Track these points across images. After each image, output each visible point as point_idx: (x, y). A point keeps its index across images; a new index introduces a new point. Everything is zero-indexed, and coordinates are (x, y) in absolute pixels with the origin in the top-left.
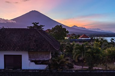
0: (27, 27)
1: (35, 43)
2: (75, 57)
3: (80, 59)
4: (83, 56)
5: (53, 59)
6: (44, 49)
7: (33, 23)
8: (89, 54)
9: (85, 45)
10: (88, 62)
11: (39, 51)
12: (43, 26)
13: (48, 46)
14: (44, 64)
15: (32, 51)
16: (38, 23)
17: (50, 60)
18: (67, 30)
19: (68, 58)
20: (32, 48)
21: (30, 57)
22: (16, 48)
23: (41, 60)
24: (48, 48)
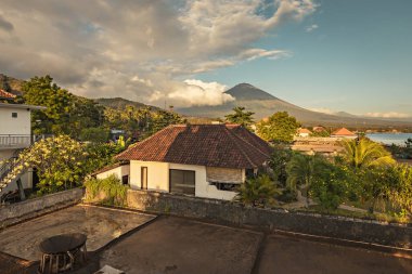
1: (216, 152)
7: (234, 110)
11: (223, 167)
12: (251, 114)
13: (239, 158)
15: (211, 165)
16: (244, 108)
17: (242, 183)
20: (210, 159)
22: (186, 159)
23: (227, 182)
24: (238, 161)
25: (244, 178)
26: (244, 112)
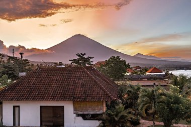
0: (70, 60)
2: (142, 109)
3: (150, 111)
4: (153, 107)
5: (109, 112)
6: (95, 98)
7: (77, 55)
8: (163, 104)
9: (156, 91)
10: (163, 117)
11: (88, 100)
12: (91, 58)
13: (101, 93)
14: (96, 120)
15: (79, 100)
16: (85, 54)
17: (104, 113)
18: (127, 63)
19: (132, 110)
20: (77, 96)
21: (75, 109)
22: (56, 97)
23: (91, 113)
24: (100, 96)
25: (105, 109)
26: (85, 57)
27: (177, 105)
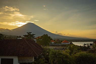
0: (24, 35)
1: (23, 50)
2: (51, 61)
3: (55, 62)
5: (35, 62)
6: (29, 55)
7: (27, 33)
8: (60, 59)
11: (25, 56)
12: (34, 35)
13: (32, 52)
15: (20, 56)
17: (33, 62)
18: (51, 38)
20: (20, 54)
21: (19, 60)
22: (9, 54)
23: (27, 62)
24: (31, 54)
27: (66, 59)
